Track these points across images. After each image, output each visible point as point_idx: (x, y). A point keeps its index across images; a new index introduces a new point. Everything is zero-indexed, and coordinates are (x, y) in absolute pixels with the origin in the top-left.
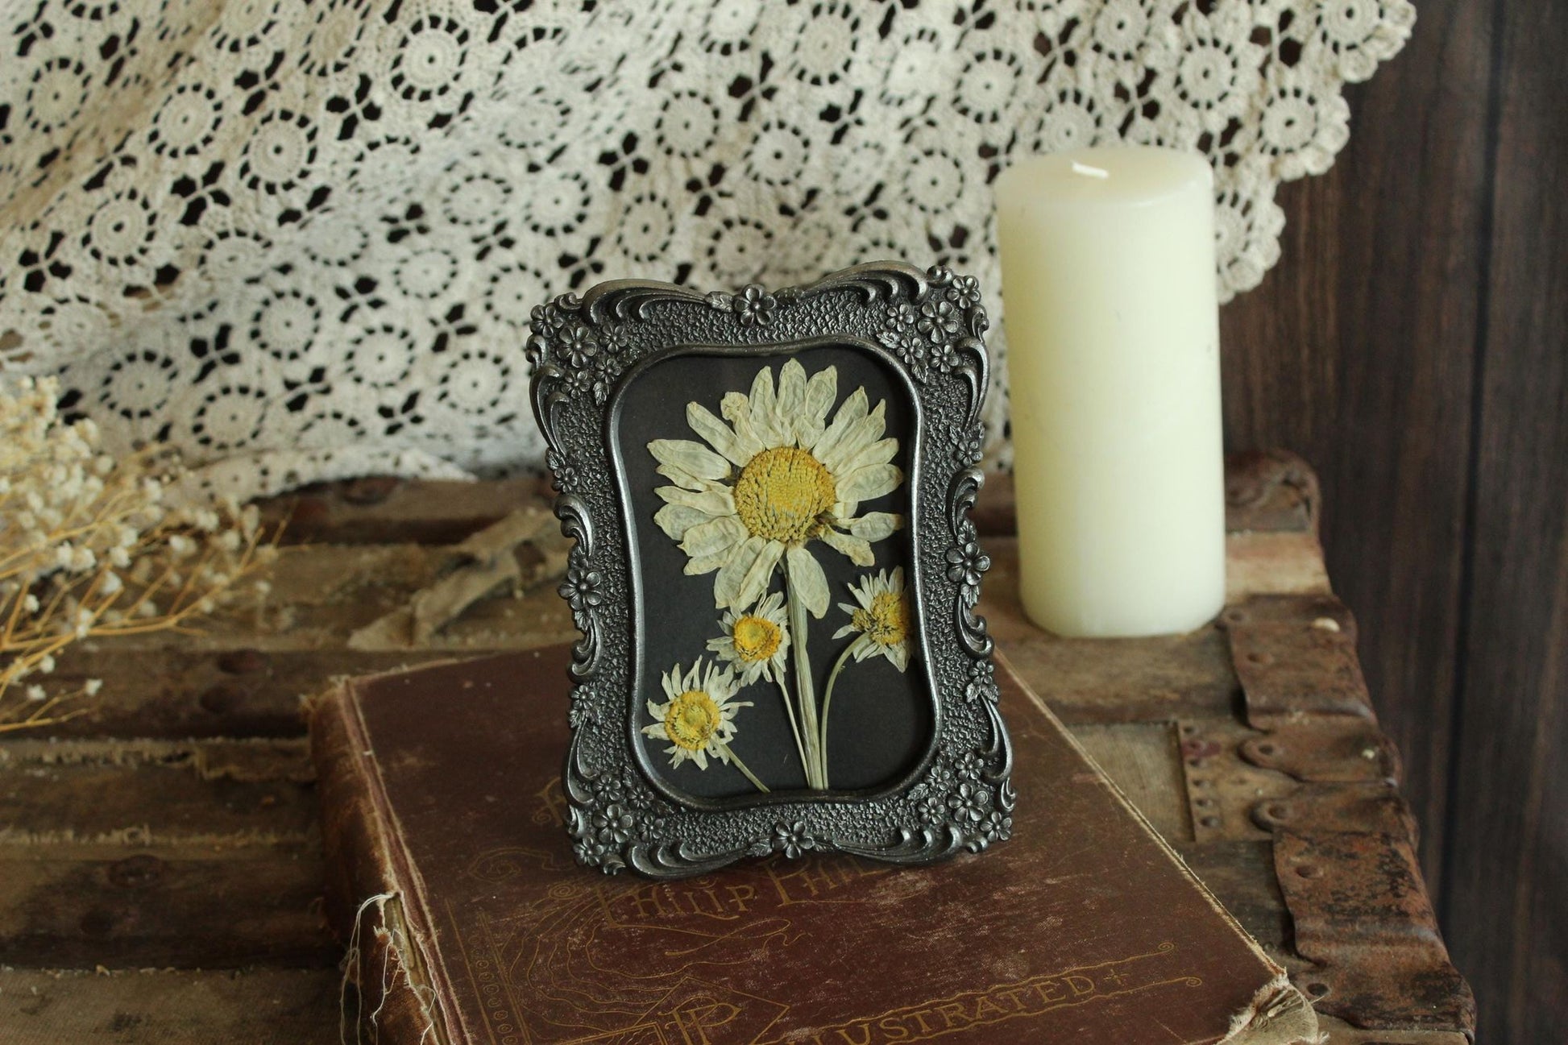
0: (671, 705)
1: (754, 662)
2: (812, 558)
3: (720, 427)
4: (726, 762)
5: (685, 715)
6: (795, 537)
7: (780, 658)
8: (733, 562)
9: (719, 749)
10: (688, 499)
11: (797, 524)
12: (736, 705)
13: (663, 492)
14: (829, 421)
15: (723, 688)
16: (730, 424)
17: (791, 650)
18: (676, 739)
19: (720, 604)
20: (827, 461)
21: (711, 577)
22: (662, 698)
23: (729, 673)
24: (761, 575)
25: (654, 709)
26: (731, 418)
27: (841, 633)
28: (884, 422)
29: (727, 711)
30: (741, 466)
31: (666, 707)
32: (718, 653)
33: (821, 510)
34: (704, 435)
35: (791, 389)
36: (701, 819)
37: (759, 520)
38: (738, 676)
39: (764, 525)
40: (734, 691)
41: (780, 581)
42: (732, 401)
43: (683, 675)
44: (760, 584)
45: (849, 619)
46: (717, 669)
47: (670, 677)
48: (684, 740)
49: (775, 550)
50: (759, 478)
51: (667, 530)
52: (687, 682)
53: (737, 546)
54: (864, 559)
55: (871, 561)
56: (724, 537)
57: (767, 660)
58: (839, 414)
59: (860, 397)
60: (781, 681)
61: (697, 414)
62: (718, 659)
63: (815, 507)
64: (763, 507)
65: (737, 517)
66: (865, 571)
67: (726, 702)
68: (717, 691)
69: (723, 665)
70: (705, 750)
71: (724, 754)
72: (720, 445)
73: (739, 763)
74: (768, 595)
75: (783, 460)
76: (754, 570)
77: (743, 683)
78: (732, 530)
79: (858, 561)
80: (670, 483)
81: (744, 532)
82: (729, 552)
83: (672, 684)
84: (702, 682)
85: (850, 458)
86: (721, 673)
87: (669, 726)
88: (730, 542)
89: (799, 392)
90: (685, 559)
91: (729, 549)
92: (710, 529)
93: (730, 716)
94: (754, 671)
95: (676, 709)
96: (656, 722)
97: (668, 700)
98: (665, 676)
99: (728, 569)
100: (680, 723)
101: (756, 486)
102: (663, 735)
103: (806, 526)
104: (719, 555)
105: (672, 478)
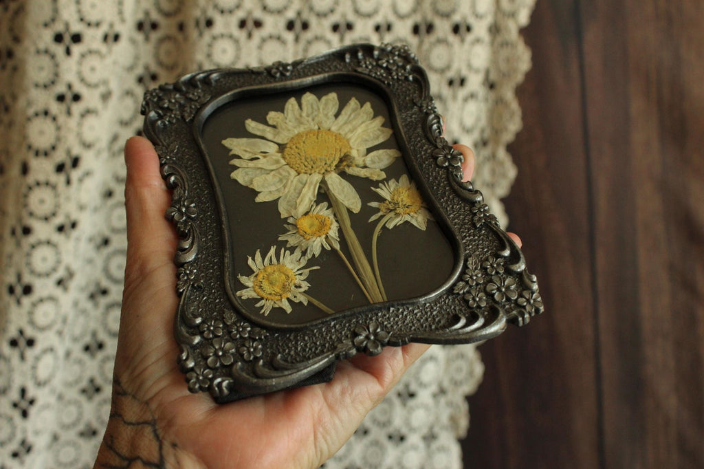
0: (256, 276)
1: (314, 239)
2: (342, 180)
3: (268, 129)
4: (306, 304)
5: (268, 279)
6: (329, 169)
7: (333, 232)
8: (288, 192)
9: (298, 295)
10: (251, 164)
11: (328, 163)
12: (307, 271)
13: (235, 162)
14: (337, 116)
15: (295, 262)
16: (274, 127)
17: (340, 231)
18: (264, 295)
19: (284, 215)
20: (341, 132)
21: (275, 203)
22: (249, 272)
23: (298, 253)
24: (309, 194)
25: (244, 279)
26: (275, 123)
27: (373, 218)
28: (371, 110)
29: (301, 274)
30: (285, 142)
31: (252, 278)
32: (287, 241)
33: (342, 155)
34: (259, 133)
35: (309, 106)
36: (292, 338)
37: (302, 165)
38: (304, 253)
39: (305, 166)
40: (303, 262)
41: (324, 195)
42: (272, 116)
43: (263, 257)
44: (309, 198)
45: (378, 210)
46: (288, 252)
47: (253, 259)
48: (270, 294)
49: (317, 178)
50: (298, 145)
51: (241, 181)
52: (267, 260)
53: (290, 182)
54: (378, 176)
55: (384, 175)
56: (281, 180)
57: (324, 236)
58: (343, 112)
59: (353, 103)
60: (337, 247)
61: (252, 125)
62: (288, 246)
63: (338, 153)
64: (303, 158)
65: (287, 166)
66: (382, 182)
67: (298, 270)
68: (291, 264)
69: (292, 250)
70: (288, 299)
71: (304, 300)
72: (270, 136)
73: (316, 302)
74: (317, 205)
75: (311, 135)
76: (304, 191)
77: (309, 256)
78: (284, 173)
79: (375, 178)
80: (239, 157)
81: (293, 173)
82: (285, 188)
83: (256, 263)
84: (278, 260)
85: (354, 129)
86: (292, 253)
87: (257, 287)
88: (285, 182)
89: (315, 107)
90: (256, 193)
91: (285, 187)
92: (270, 177)
93: (303, 277)
94: (316, 246)
95: (261, 276)
96: (248, 287)
97: (254, 272)
98: (250, 259)
99: (286, 197)
100: (265, 285)
101: (297, 150)
102: (254, 295)
103: (335, 163)
104: (278, 190)
105: (240, 155)
